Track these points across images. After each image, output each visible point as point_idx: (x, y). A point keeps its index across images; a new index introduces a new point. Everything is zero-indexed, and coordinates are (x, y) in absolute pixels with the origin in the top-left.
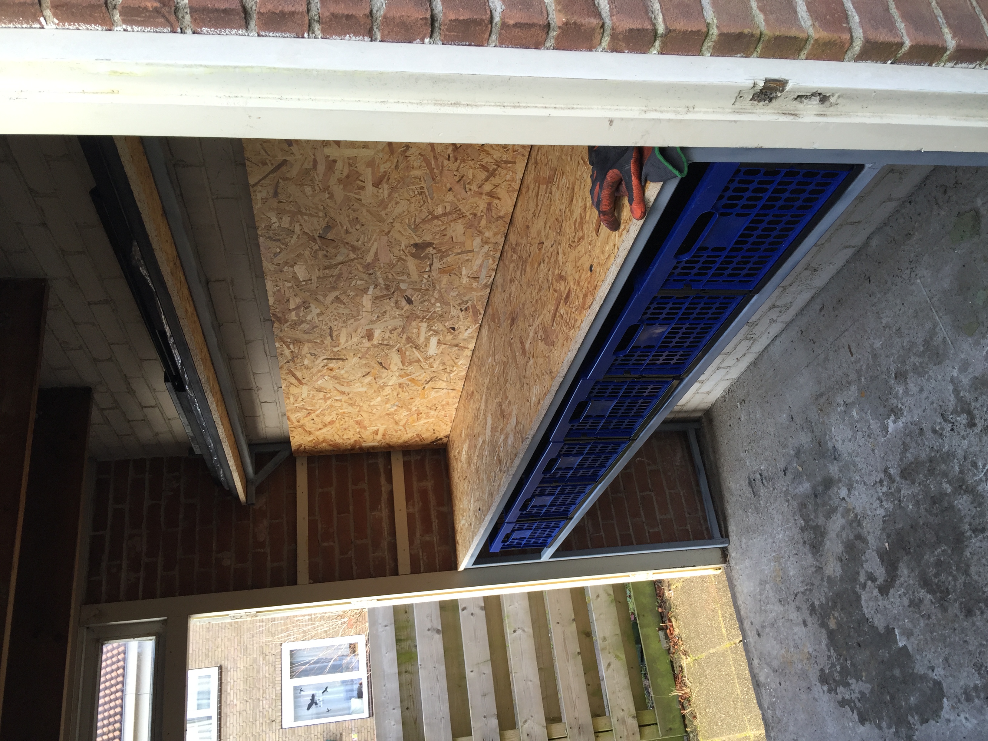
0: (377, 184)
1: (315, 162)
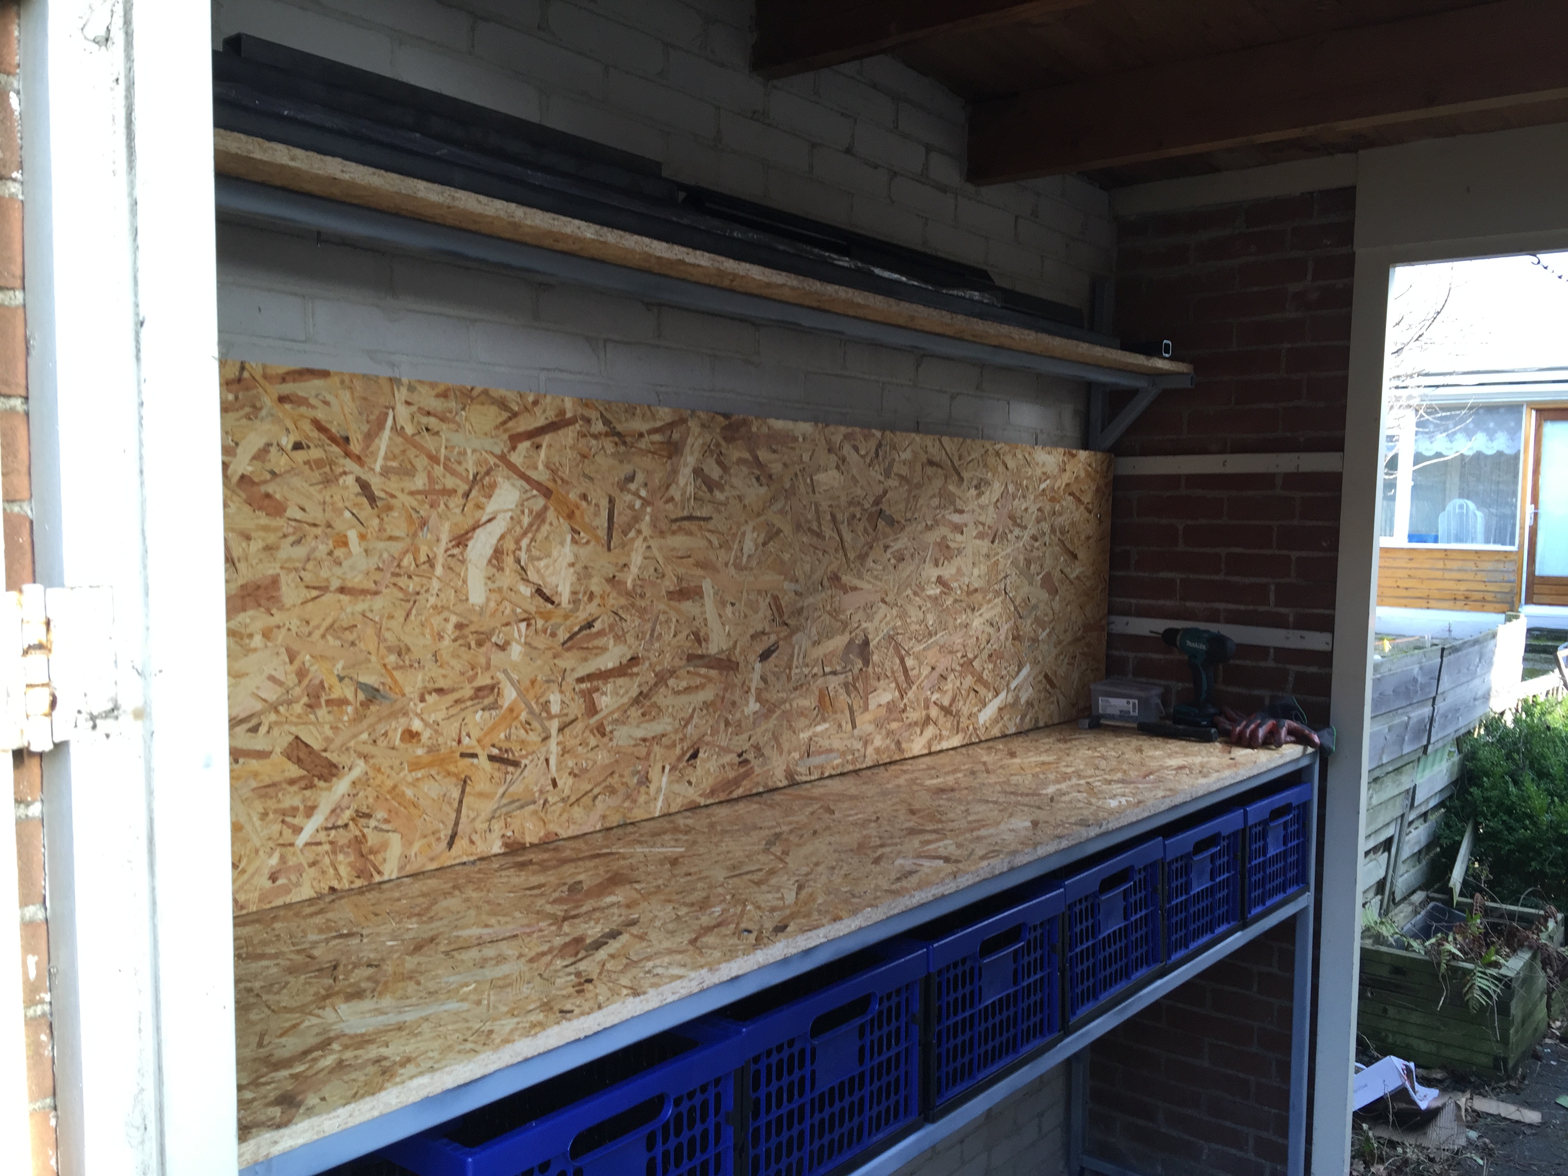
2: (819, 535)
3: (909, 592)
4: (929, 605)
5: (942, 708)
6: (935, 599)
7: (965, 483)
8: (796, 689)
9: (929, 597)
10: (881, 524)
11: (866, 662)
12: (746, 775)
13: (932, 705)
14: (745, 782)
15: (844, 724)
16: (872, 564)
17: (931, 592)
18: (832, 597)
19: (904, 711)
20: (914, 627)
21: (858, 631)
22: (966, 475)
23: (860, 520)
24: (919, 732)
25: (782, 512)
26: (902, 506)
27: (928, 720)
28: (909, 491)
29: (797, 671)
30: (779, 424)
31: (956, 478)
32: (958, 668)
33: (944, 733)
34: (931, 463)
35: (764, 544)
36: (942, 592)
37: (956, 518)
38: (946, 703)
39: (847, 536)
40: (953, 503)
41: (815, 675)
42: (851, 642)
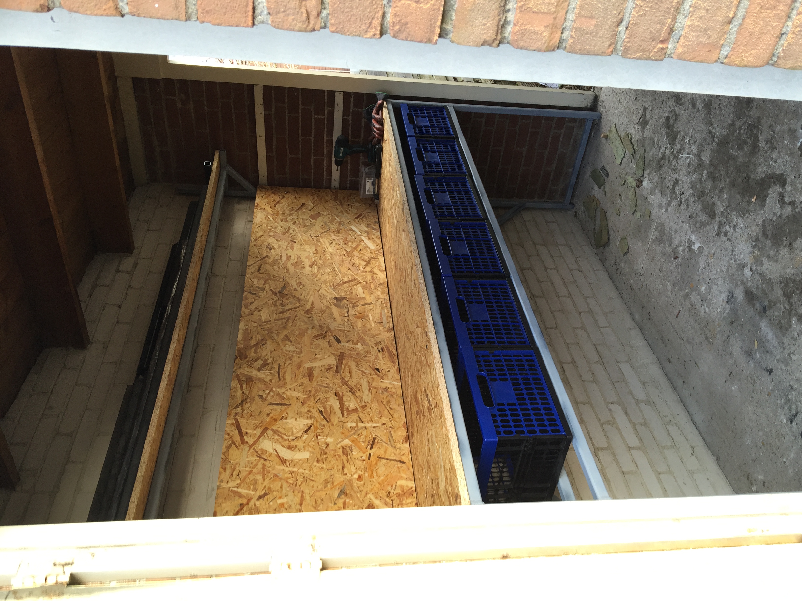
0: (311, 266)
1: (281, 256)
2: (288, 319)
3: (315, 280)
4: (322, 271)
5: (366, 265)
6: (319, 268)
7: (268, 255)
8: (353, 328)
9: (318, 271)
10: (285, 292)
11: (344, 298)
12: (388, 349)
13: (365, 270)
14: (391, 349)
15: (370, 308)
16: (302, 296)
17: (316, 270)
18: (315, 313)
19: (366, 282)
20: (331, 277)
21: (331, 302)
22: (265, 255)
23: (283, 301)
24: (376, 275)
25: (277, 335)
26: (278, 283)
27: (371, 272)
28: (271, 280)
29: (346, 327)
30: (240, 336)
31: (266, 259)
32: (350, 258)
33: (377, 264)
34: (259, 270)
35: (291, 342)
36: (316, 265)
37: (284, 259)
38: (365, 263)
39: (290, 306)
40: (277, 260)
41: (348, 320)
42: (335, 305)
